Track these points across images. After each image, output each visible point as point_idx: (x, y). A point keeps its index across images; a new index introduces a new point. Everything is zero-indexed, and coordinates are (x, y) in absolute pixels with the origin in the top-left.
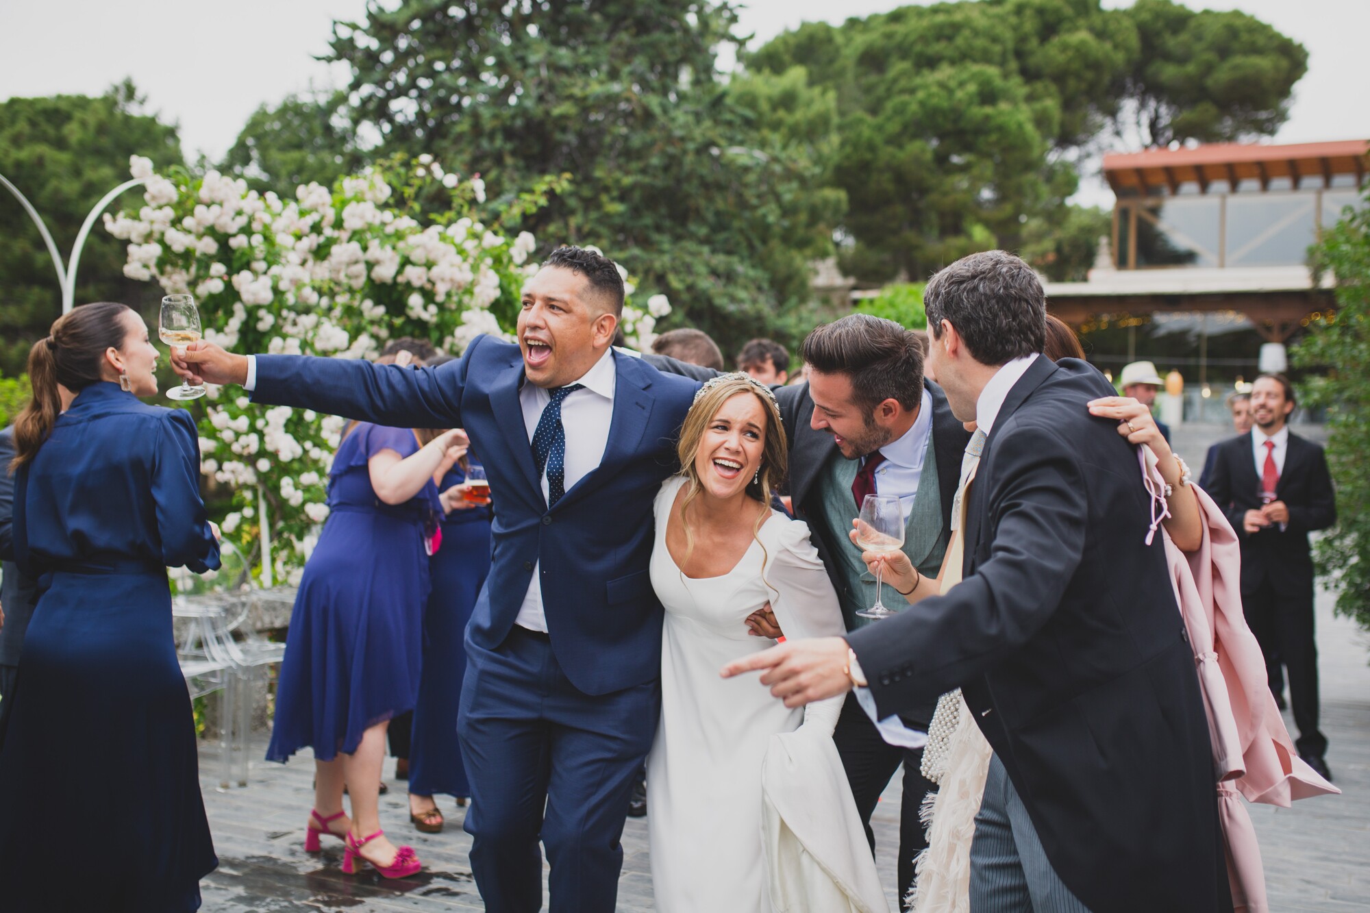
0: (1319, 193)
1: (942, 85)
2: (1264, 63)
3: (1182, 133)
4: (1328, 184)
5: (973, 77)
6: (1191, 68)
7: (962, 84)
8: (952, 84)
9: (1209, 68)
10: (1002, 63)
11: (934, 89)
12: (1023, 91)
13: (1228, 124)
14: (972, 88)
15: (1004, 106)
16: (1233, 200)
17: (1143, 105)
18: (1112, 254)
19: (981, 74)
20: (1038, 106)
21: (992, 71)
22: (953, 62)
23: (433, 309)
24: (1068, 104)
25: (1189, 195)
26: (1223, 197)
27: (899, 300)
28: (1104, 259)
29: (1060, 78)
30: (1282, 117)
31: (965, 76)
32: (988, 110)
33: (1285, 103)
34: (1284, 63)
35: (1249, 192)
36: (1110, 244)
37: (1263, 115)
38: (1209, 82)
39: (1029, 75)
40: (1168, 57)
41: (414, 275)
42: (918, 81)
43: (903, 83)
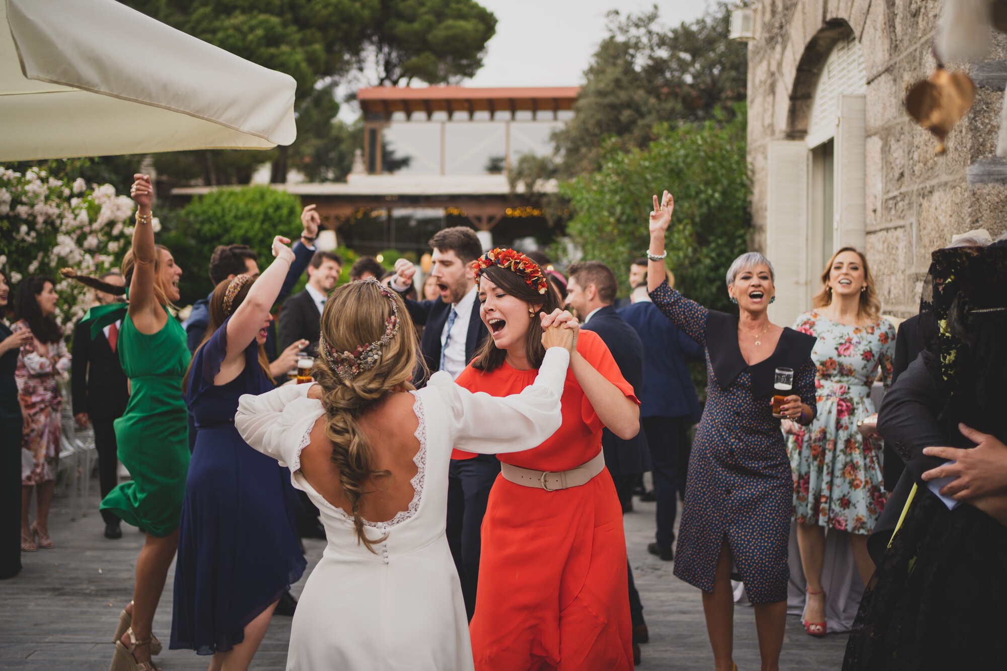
0: (508, 122)
1: (237, 28)
2: (468, 26)
3: (410, 73)
4: (513, 118)
5: (261, 23)
6: (416, 26)
7: (252, 29)
8: (245, 28)
9: (430, 27)
10: (280, 14)
11: (231, 32)
12: (298, 37)
13: (442, 68)
14: (260, 32)
15: (285, 48)
16: (450, 126)
17: (380, 50)
18: (364, 162)
19: (266, 21)
20: (309, 48)
21: (275, 20)
22: (244, 11)
23: (33, 234)
24: (329, 48)
25: (418, 121)
26: (443, 123)
27: (223, 199)
28: (359, 166)
29: (323, 27)
30: (478, 64)
31: (254, 22)
32: (272, 50)
33: (479, 55)
34: (481, 27)
35: (461, 121)
36: (363, 155)
37: (464, 62)
38: (430, 37)
39: (302, 24)
40: (400, 16)
41: (22, 210)
42: (217, 24)
43: (204, 24)
